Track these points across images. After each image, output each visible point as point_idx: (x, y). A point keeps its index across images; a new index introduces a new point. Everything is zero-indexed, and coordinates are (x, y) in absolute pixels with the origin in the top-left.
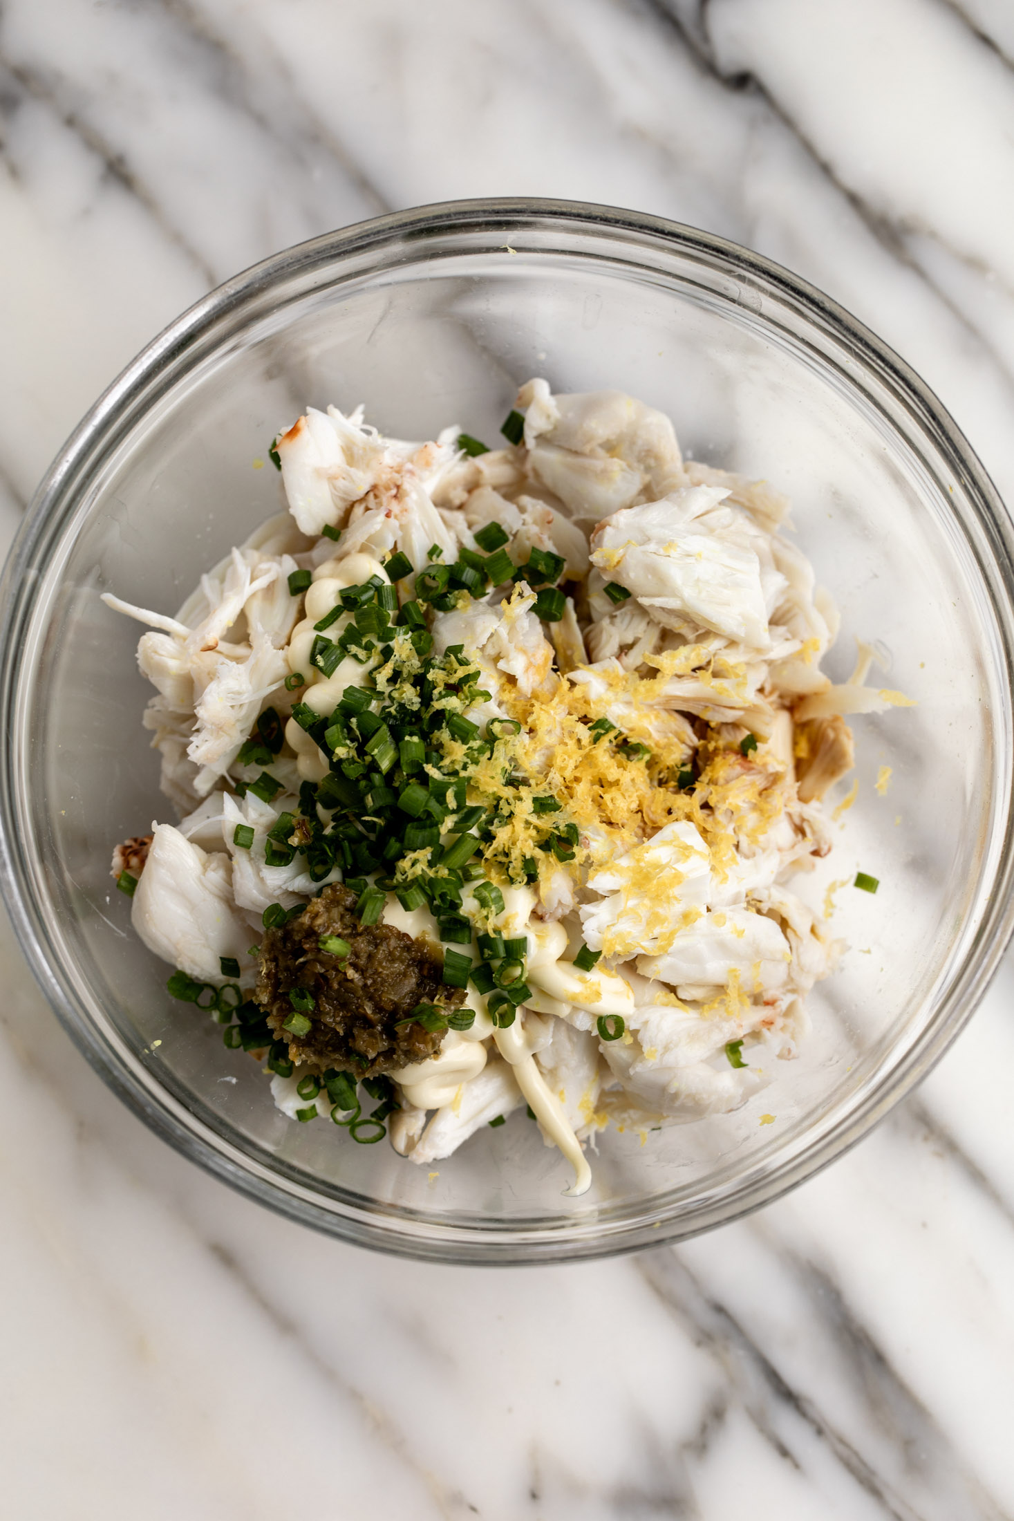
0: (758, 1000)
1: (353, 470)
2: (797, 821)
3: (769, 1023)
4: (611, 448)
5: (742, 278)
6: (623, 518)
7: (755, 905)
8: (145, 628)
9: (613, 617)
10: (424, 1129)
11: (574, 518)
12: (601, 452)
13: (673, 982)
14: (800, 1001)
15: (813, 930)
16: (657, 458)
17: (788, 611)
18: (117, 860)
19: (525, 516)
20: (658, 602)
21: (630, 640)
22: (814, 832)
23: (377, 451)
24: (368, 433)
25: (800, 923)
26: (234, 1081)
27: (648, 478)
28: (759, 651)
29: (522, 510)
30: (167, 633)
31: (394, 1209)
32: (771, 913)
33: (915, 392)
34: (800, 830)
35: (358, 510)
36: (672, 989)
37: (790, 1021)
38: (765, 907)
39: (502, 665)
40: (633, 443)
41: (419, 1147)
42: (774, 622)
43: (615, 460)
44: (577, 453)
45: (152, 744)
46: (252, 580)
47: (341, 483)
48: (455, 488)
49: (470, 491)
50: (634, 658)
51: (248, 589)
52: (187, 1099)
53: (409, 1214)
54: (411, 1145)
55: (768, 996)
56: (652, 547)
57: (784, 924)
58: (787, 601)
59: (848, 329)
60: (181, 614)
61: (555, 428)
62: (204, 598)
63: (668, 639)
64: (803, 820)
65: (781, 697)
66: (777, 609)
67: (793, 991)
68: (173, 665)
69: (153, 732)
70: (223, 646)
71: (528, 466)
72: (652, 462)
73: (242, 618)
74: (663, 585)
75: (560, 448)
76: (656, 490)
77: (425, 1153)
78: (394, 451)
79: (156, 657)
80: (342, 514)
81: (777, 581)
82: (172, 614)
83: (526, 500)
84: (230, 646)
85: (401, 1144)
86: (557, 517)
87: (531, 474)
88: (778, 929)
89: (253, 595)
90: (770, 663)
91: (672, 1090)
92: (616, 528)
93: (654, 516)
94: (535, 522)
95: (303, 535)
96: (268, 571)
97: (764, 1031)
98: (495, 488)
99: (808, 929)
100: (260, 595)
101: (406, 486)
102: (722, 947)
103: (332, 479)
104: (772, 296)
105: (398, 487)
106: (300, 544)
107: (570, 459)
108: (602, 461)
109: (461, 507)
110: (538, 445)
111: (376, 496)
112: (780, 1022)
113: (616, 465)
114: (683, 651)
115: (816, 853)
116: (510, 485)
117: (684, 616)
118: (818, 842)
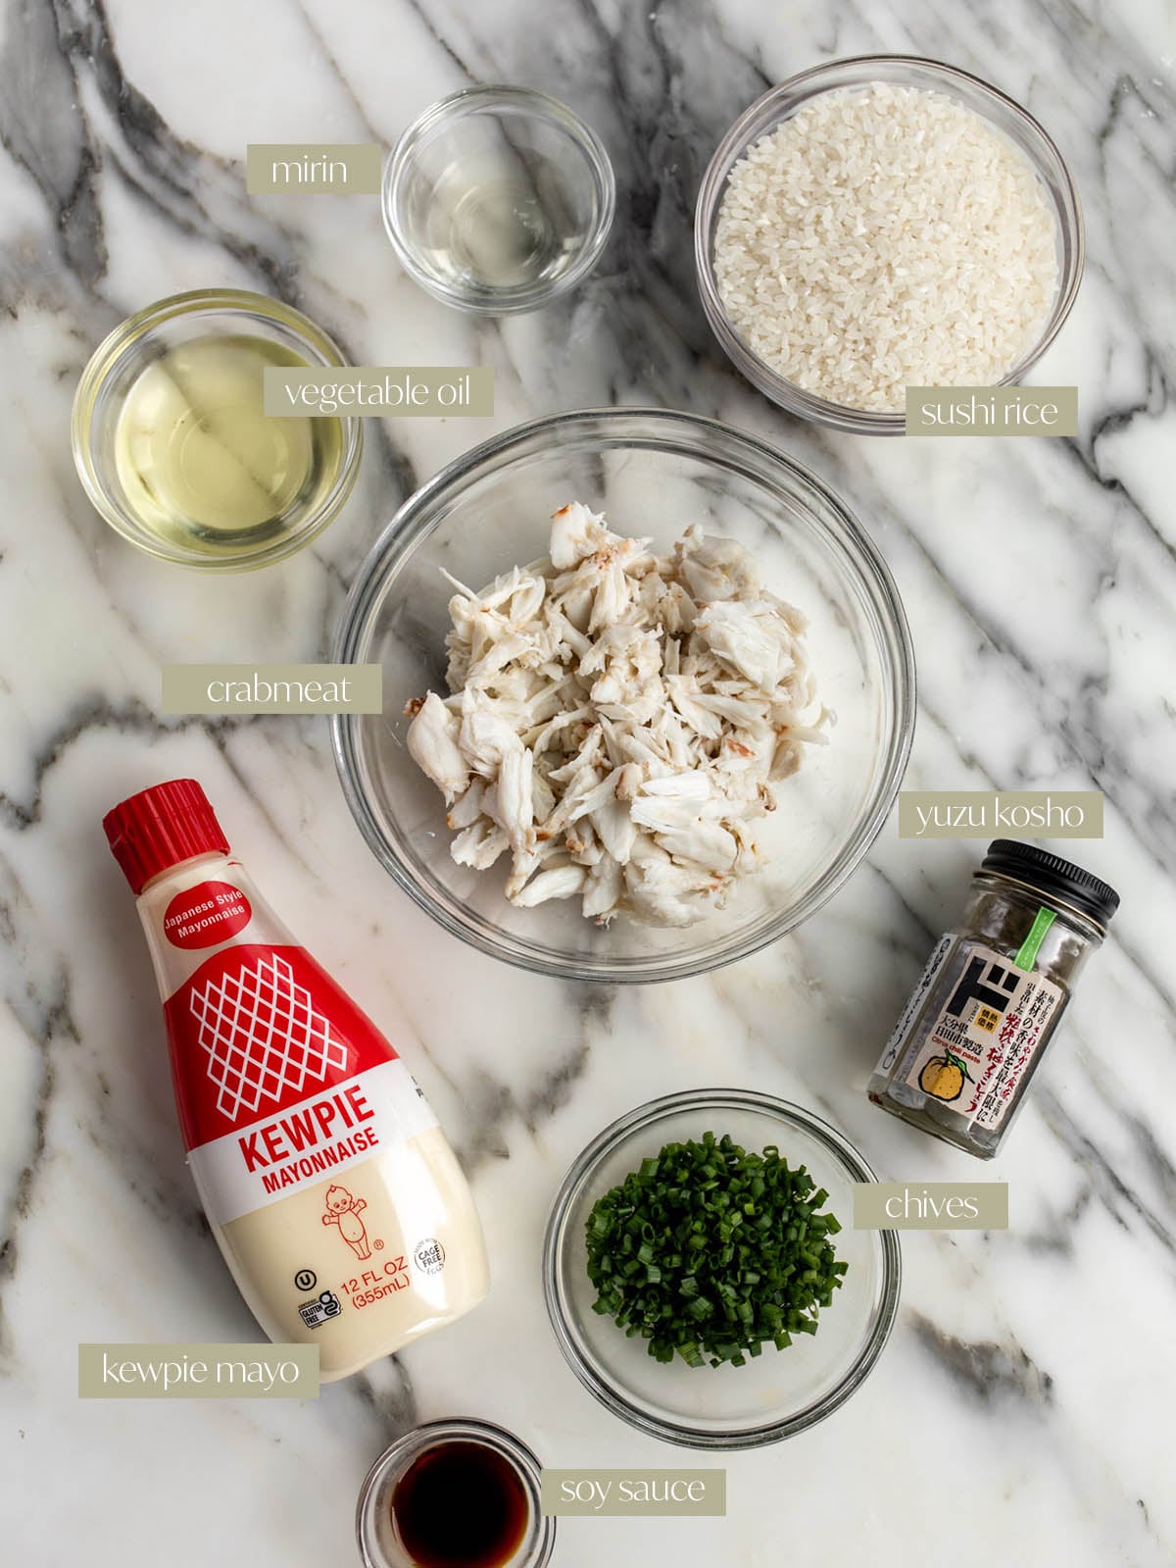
0: (714, 874)
1: (588, 541)
2: (762, 789)
3: (715, 888)
4: (723, 568)
5: (813, 494)
6: (717, 605)
7: (725, 825)
8: (457, 592)
9: (698, 656)
10: (523, 889)
11: (695, 600)
12: (718, 569)
13: (671, 852)
14: (734, 883)
15: (753, 847)
16: (746, 581)
17: (791, 680)
18: (408, 705)
19: (669, 591)
20: (721, 653)
21: (703, 670)
22: (768, 796)
23: (603, 534)
24: (601, 524)
25: (747, 843)
26: (433, 835)
27: (738, 590)
28: (767, 695)
29: (669, 588)
30: (469, 599)
31: (496, 929)
32: (733, 832)
33: (884, 578)
34: (762, 794)
35: (585, 562)
36: (671, 855)
37: (726, 890)
38: (731, 828)
39: (632, 660)
40: (735, 569)
41: (517, 897)
42: (780, 683)
43: (724, 576)
44: (705, 567)
45: (447, 654)
46: (520, 583)
47: (580, 546)
48: (640, 568)
49: (647, 573)
50: (704, 680)
51: (516, 587)
52: (400, 837)
53: (504, 934)
54: (513, 895)
55: (718, 874)
56: (726, 624)
57: (738, 839)
58: (792, 675)
59: (859, 535)
60: (480, 593)
61: (699, 551)
62: (494, 587)
63: (723, 675)
64: (765, 789)
65: (774, 723)
66: (786, 678)
67: (734, 876)
68: (465, 614)
69: (449, 648)
70: (492, 612)
71: (680, 567)
72: (743, 582)
73: (509, 602)
74: (724, 646)
75: (699, 562)
76: (740, 596)
77: (519, 901)
78: (610, 539)
79: (457, 608)
80: (576, 562)
81: (789, 662)
82: (476, 593)
83: (673, 584)
84: (498, 614)
85: (509, 893)
86: (686, 596)
87: (680, 572)
88: (734, 840)
89: (518, 592)
90: (773, 704)
91: (653, 905)
92: (712, 609)
93: (733, 609)
94: (673, 596)
95: (554, 568)
96: (528, 581)
97: (711, 891)
98: (661, 575)
99: (750, 846)
100: (521, 593)
101: (612, 558)
102: (701, 841)
103: (576, 542)
104: (828, 509)
105: (609, 557)
106: (552, 573)
107: (702, 569)
108: (717, 574)
109: (640, 579)
110: (688, 557)
111: (596, 558)
112: (721, 888)
113: (724, 578)
114: (728, 683)
115: (767, 808)
116: (669, 575)
117: (732, 666)
118: (769, 802)
